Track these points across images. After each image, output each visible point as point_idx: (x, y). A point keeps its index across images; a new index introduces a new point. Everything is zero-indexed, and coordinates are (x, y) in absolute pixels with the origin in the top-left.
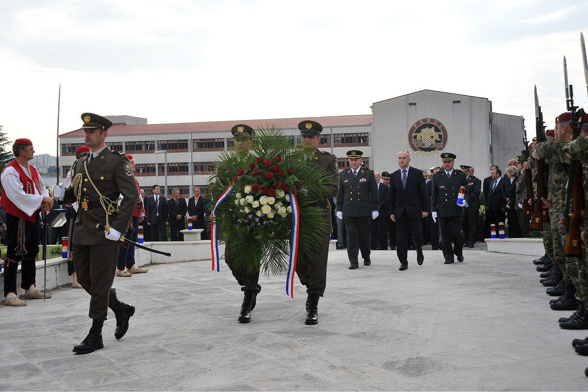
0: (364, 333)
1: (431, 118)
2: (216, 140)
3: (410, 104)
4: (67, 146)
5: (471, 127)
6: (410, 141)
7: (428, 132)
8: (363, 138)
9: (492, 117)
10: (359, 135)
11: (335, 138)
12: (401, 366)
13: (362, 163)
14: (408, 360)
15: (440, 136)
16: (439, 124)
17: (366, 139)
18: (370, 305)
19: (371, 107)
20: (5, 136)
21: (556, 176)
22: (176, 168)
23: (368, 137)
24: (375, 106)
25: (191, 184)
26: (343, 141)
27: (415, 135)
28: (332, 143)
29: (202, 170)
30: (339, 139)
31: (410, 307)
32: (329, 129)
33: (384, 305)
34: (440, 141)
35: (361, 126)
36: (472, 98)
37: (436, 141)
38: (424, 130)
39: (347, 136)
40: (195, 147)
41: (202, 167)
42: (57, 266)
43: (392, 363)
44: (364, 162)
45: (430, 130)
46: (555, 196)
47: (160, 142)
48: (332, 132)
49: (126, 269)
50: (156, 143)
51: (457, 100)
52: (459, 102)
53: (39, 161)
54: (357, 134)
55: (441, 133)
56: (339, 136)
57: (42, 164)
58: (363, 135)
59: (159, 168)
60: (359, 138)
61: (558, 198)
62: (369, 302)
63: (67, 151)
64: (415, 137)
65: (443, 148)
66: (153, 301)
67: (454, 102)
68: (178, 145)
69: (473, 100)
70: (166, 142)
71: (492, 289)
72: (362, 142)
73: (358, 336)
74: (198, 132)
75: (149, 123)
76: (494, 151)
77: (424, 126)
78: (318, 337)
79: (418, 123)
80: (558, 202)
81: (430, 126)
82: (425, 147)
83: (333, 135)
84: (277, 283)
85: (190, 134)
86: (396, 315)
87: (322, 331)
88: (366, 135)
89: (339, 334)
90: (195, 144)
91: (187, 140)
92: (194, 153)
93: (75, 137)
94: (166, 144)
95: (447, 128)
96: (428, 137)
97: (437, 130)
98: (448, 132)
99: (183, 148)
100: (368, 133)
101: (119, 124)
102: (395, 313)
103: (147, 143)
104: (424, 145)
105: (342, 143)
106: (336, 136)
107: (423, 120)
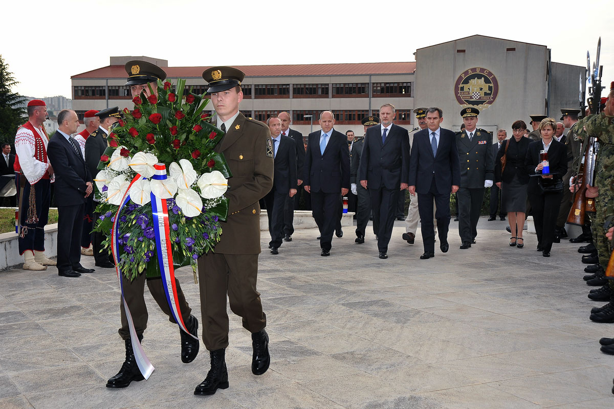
0: (352, 353)
1: (481, 67)
3: (459, 51)
4: (80, 88)
5: (525, 79)
6: (456, 93)
7: (477, 83)
8: (405, 87)
9: (551, 68)
10: (401, 85)
11: (373, 87)
13: (403, 116)
15: (490, 88)
16: (490, 74)
17: (408, 89)
18: (371, 308)
19: (414, 54)
20: (11, 76)
21: (605, 161)
23: (410, 87)
24: (419, 53)
26: (382, 90)
27: (462, 86)
28: (371, 93)
30: (379, 88)
31: (419, 312)
32: (368, 77)
33: (389, 308)
34: (490, 94)
35: (403, 74)
36: (528, 46)
37: (486, 94)
38: (472, 81)
39: (388, 85)
42: (7, 243)
43: (376, 406)
44: (405, 114)
45: (479, 81)
46: (604, 185)
48: (370, 80)
51: (511, 47)
52: (514, 49)
53: (53, 104)
54: (398, 83)
55: (492, 85)
56: (379, 85)
57: (56, 107)
58: (405, 85)
60: (401, 88)
61: (606, 188)
62: (372, 303)
63: (80, 94)
64: (462, 89)
65: (493, 101)
66: (111, 293)
67: (508, 50)
69: (529, 47)
71: (524, 288)
72: (404, 93)
73: (344, 358)
76: (551, 106)
77: (473, 77)
78: (294, 358)
79: (466, 73)
80: (606, 194)
81: (479, 77)
82: (473, 100)
83: (372, 84)
84: (269, 271)
86: (399, 326)
87: (301, 348)
88: (409, 84)
89: (322, 354)
93: (88, 78)
95: (498, 79)
96: (476, 89)
97: (487, 81)
98: (499, 84)
100: (410, 82)
102: (398, 322)
104: (471, 97)
105: (381, 93)
106: (375, 85)
107: (472, 70)
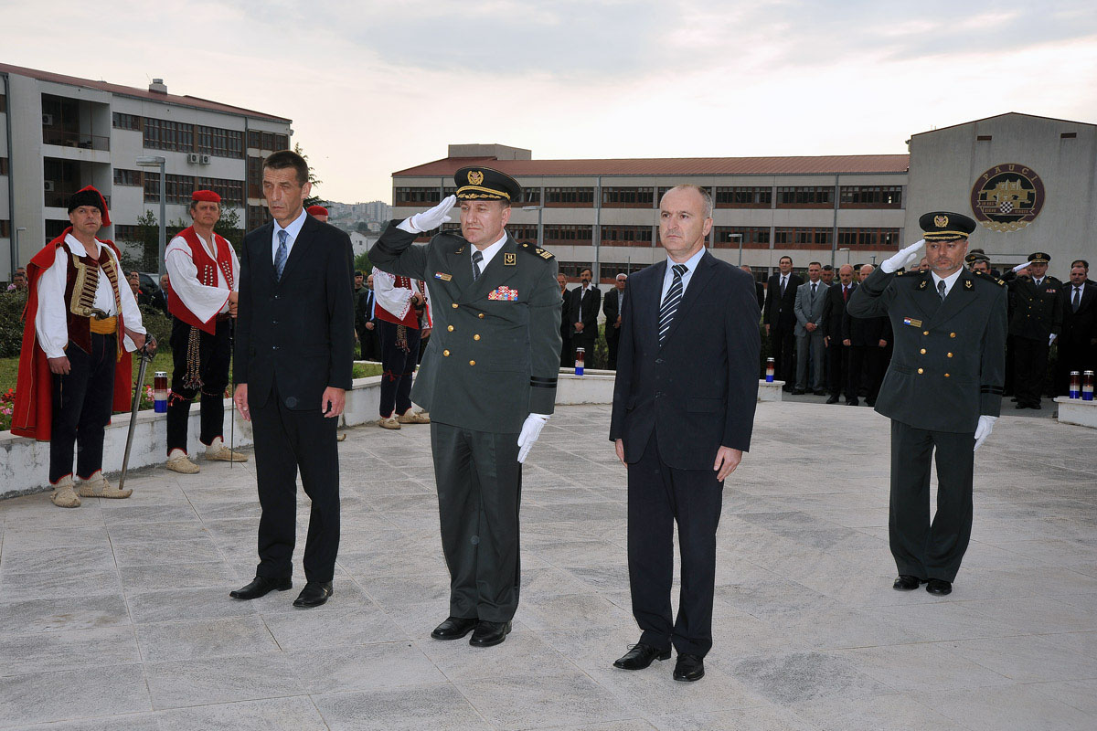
1: (1017, 163)
2: (640, 190)
3: (980, 138)
4: (403, 191)
5: (1091, 182)
6: (974, 204)
7: (1009, 187)
8: (892, 194)
10: (885, 190)
11: (842, 193)
12: (771, 672)
14: (790, 662)
15: (1030, 196)
16: (1031, 174)
17: (897, 196)
18: (780, 523)
19: (907, 142)
22: (573, 233)
23: (900, 192)
24: (916, 141)
25: (595, 261)
26: (856, 198)
27: (984, 192)
28: (837, 202)
29: (614, 238)
30: (850, 195)
31: (853, 533)
32: (834, 178)
33: (807, 525)
34: (1030, 206)
35: (890, 173)
37: (1023, 205)
38: (1002, 185)
39: (864, 190)
40: (605, 201)
41: (614, 233)
43: (755, 664)
44: (890, 235)
45: (1013, 184)
47: (548, 190)
48: (837, 183)
49: (394, 415)
50: (543, 190)
51: (1070, 132)
52: (1073, 135)
53: (368, 212)
54: (882, 187)
55: (1033, 191)
56: (850, 190)
58: (892, 189)
59: (545, 231)
60: (886, 195)
62: (783, 516)
63: (404, 199)
64: (984, 197)
65: (1034, 217)
67: (1064, 136)
68: (577, 196)
70: (558, 190)
71: (1031, 505)
72: (890, 202)
73: (724, 592)
74: (611, 176)
75: (534, 158)
77: (1002, 178)
79: (991, 172)
81: (1013, 178)
82: (1001, 214)
83: (839, 188)
85: (598, 179)
86: (818, 551)
88: (898, 189)
90: (605, 195)
91: (592, 188)
92: (602, 210)
93: (416, 176)
94: (558, 194)
95: (1044, 182)
96: (1007, 197)
97: (1025, 185)
98: (1046, 190)
99: (586, 201)
100: (901, 186)
101: (487, 158)
102: (817, 545)
103: (528, 191)
104: (998, 210)
105: (854, 201)
106: (845, 190)
107: (1001, 167)
